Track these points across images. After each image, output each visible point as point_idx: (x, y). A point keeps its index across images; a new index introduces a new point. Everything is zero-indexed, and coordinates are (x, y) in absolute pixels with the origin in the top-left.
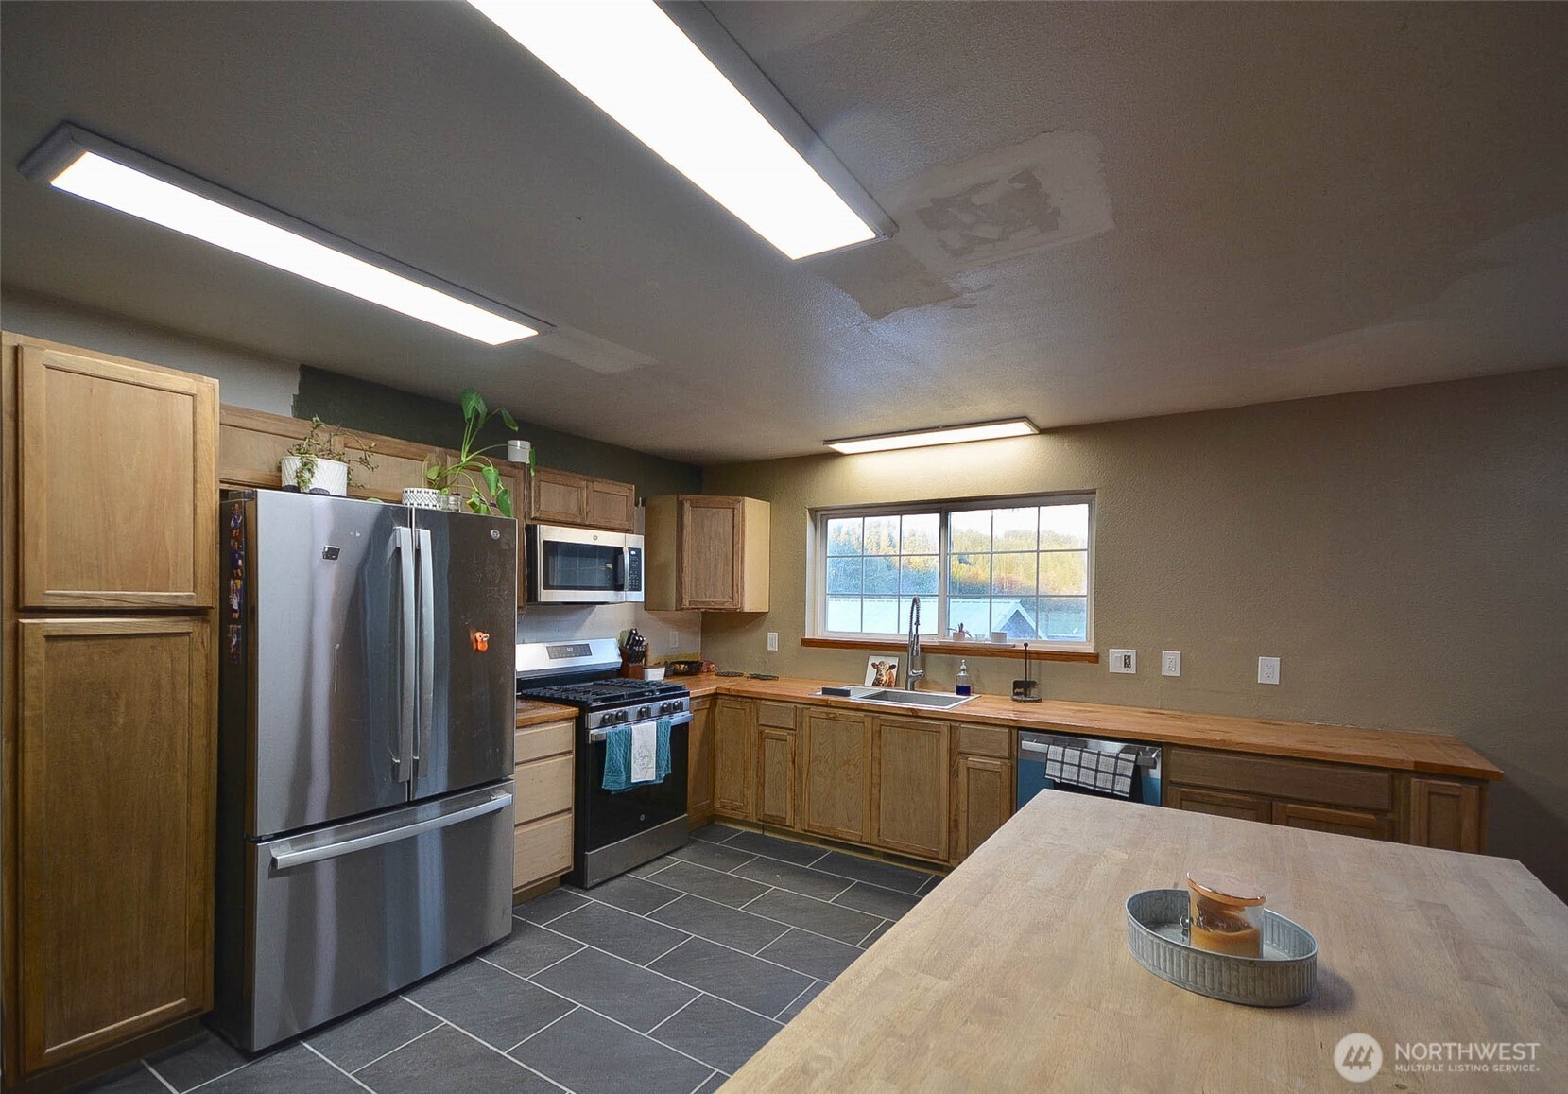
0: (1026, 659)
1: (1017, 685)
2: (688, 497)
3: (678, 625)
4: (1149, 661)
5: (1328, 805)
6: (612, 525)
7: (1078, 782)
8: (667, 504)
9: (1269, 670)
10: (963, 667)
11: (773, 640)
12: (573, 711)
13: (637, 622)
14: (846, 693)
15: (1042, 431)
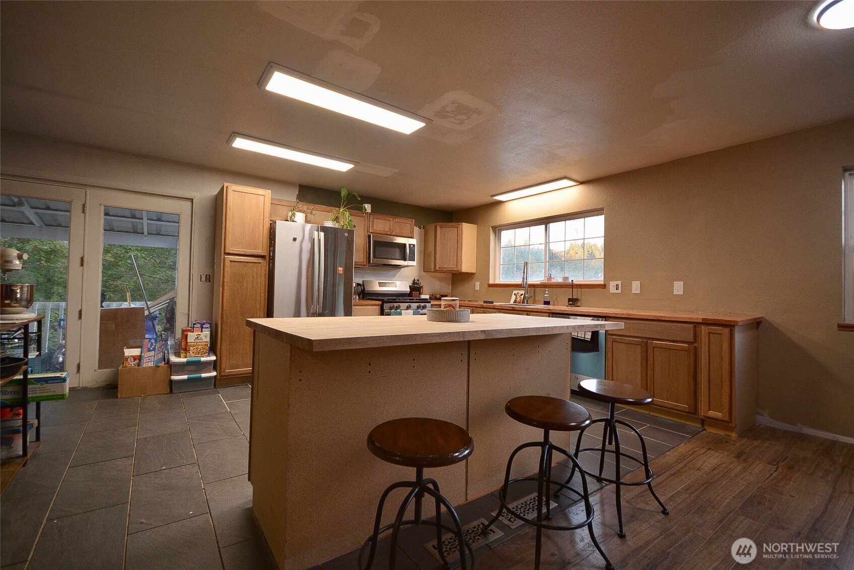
0: (572, 288)
1: (570, 300)
2: (439, 224)
3: (440, 279)
4: (627, 287)
5: (670, 341)
6: (404, 235)
7: (584, 338)
8: (431, 227)
9: (678, 288)
10: (547, 292)
11: (478, 284)
12: (380, 303)
13: (420, 276)
14: (492, 302)
15: (581, 183)
